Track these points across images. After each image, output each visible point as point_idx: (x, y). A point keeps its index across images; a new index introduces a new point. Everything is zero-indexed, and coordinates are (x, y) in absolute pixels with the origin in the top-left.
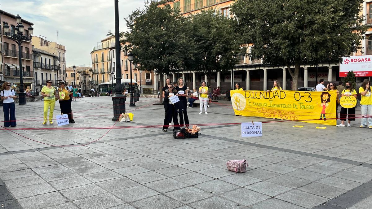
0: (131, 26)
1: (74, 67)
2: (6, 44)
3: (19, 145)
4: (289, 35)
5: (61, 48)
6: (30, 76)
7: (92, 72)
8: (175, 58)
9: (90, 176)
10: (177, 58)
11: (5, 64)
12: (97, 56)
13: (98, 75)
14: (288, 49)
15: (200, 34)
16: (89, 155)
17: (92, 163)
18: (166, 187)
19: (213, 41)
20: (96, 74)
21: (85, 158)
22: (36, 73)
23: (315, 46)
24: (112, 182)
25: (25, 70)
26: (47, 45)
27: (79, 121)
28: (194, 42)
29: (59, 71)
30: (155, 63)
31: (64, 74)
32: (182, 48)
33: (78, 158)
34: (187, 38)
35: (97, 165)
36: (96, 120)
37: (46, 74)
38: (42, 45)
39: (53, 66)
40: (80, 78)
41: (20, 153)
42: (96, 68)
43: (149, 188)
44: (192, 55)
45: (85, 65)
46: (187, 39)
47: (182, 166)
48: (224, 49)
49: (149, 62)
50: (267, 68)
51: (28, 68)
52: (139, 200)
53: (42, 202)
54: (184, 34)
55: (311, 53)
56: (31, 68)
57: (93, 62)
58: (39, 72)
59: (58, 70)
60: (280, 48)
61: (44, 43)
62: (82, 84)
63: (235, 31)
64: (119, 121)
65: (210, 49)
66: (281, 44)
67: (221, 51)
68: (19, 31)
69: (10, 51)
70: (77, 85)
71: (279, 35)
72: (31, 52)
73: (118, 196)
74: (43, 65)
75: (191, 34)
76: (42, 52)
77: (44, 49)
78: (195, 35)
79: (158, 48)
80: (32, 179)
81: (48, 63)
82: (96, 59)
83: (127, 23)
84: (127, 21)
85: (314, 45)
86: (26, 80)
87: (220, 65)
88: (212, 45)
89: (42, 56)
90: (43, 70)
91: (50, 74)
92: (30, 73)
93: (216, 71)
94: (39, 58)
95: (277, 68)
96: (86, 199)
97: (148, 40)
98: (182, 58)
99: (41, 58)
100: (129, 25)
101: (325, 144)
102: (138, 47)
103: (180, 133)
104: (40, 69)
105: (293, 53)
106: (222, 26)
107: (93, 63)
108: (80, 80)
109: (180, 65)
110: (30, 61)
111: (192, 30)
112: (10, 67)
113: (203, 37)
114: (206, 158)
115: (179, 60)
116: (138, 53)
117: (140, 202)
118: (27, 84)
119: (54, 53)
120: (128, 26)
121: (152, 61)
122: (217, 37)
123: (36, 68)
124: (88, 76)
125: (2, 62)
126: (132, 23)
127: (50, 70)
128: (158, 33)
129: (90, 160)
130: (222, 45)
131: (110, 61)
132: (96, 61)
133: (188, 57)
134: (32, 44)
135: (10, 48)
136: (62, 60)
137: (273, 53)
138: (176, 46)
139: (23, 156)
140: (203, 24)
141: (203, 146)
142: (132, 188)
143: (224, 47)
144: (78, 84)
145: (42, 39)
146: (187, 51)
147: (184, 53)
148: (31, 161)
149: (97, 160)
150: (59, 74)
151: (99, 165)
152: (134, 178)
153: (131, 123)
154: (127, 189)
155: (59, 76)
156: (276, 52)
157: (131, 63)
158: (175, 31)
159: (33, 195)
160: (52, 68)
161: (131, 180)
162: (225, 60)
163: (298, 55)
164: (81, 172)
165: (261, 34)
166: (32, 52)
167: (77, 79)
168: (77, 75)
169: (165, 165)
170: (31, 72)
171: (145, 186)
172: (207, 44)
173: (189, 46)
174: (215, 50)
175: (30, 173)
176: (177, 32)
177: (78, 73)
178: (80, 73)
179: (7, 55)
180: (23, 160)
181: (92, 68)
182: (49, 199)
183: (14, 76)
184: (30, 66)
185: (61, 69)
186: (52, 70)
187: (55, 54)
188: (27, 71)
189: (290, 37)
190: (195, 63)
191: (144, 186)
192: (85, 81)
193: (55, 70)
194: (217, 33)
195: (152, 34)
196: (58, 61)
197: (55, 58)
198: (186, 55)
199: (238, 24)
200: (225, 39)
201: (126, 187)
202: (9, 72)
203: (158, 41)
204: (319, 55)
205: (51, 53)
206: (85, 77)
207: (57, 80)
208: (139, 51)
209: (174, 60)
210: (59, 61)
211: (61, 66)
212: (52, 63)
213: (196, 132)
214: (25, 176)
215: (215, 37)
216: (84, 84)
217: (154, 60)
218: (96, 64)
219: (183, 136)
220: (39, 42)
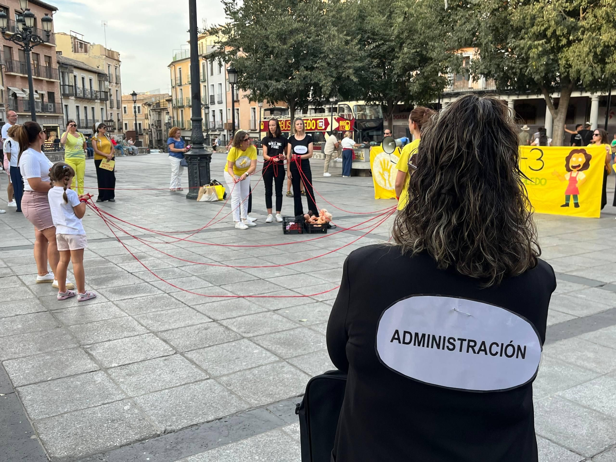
0: (234, 14)
1: (134, 94)
2: (7, 49)
3: (11, 237)
4: (546, 30)
5: (111, 56)
6: (55, 112)
7: (172, 103)
8: (316, 77)
9: (110, 291)
10: (322, 76)
11: (8, 88)
12: (180, 71)
13: (182, 111)
14: (544, 60)
15: (371, 27)
16: (121, 257)
17: (120, 269)
18: (228, 312)
19: (399, 42)
20: (180, 107)
21: (113, 261)
22: (66, 106)
23: (599, 53)
24: (141, 301)
25: (46, 99)
26: (86, 51)
27: (127, 199)
28: (357, 44)
29: (108, 102)
30: (279, 87)
31: (118, 108)
32: (331, 57)
33: (100, 262)
34: (341, 36)
35: (128, 274)
36: (157, 198)
37: (85, 108)
38: (75, 51)
39: (97, 91)
40: (150, 115)
41: (8, 250)
42: (179, 97)
43: (198, 312)
44: (351, 71)
45: (159, 89)
46: (341, 39)
47: (272, 280)
48: (418, 58)
49: (267, 86)
50: (515, 98)
51: (51, 95)
52: (173, 329)
53: (20, 326)
54: (336, 28)
55: (592, 67)
56: (56, 95)
57: (174, 84)
58: (72, 103)
59: (106, 99)
60: (528, 58)
61: (79, 46)
62: (155, 127)
63: (440, 21)
64: (198, 200)
65: (391, 57)
66: (530, 48)
67: (413, 63)
68: (25, 25)
69: (15, 63)
70: (144, 130)
71: (528, 29)
72: (55, 66)
73: (142, 321)
74: (78, 90)
75: (352, 27)
76: (76, 65)
77: (80, 58)
78: (361, 30)
79: (285, 56)
80: (15, 292)
81: (87, 86)
82: (179, 78)
83: (225, 7)
84: (226, 4)
85: (599, 50)
86: (48, 120)
87: (410, 91)
88: (394, 50)
89: (76, 72)
90: (78, 99)
91: (93, 108)
92: (54, 106)
93: (403, 103)
94: (72, 76)
95: (534, 97)
96: (89, 325)
97: (265, 41)
98: (332, 76)
99: (75, 76)
100: (230, 11)
101: (561, 248)
102: (247, 54)
103: (294, 223)
104: (73, 98)
105: (554, 68)
106: (413, 12)
107: (173, 87)
108: (150, 120)
109: (327, 89)
110: (53, 82)
111: (353, 21)
112: (18, 95)
113: (377, 35)
114: (322, 267)
115: (325, 79)
116: (246, 67)
117: (174, 331)
118: (50, 127)
119: (98, 67)
120: (228, 12)
121: (274, 83)
122: (406, 34)
123: (66, 96)
124: (165, 112)
125: (3, 85)
126: (236, 7)
127: (91, 100)
128: (284, 27)
129: (119, 265)
130: (414, 51)
131: (205, 81)
132: (178, 82)
133: (343, 75)
134: (57, 49)
135: (16, 56)
136: (114, 81)
137: (513, 68)
138: (321, 53)
139: (12, 255)
140: (379, 7)
141: (328, 247)
142: (170, 312)
143: (419, 54)
144: (147, 127)
145: (75, 38)
146: (341, 64)
147: (337, 67)
148: (22, 264)
149: (133, 266)
150: (108, 108)
151: (131, 273)
152: (181, 296)
153: (219, 204)
154: (162, 312)
155: (109, 113)
156: (521, 66)
157: (233, 88)
158: (319, 21)
159: (9, 315)
160: (96, 96)
161: (173, 299)
162: (421, 82)
163: (566, 71)
164: (97, 285)
165: (491, 28)
166: (58, 65)
167: (146, 118)
168: (146, 110)
169: (245, 276)
170: (56, 105)
171: (193, 309)
172: (385, 47)
173: (348, 53)
174: (400, 60)
175: (15, 282)
176: (323, 25)
177: (145, 107)
178: (149, 105)
179: (10, 72)
180: (9, 261)
181: (171, 96)
182: (31, 322)
183: (25, 111)
184: (53, 93)
185: (112, 98)
186: (96, 101)
187: (100, 68)
188: (49, 102)
189: (549, 33)
190: (359, 87)
191: (191, 309)
192: (159, 121)
193: (103, 101)
194: (407, 25)
195: (273, 30)
196: (106, 83)
197: (101, 76)
198: (341, 71)
199: (446, 7)
200: (422, 37)
201: (160, 309)
202: (16, 103)
203: (285, 44)
204: (608, 72)
205: (94, 67)
206: (159, 114)
207: (105, 119)
208: (248, 63)
209: (316, 80)
210: (109, 82)
211: (113, 92)
212: (95, 87)
213: (324, 222)
214: (6, 287)
215: (403, 33)
216: (157, 127)
217: (277, 81)
218: (178, 88)
219: (300, 229)
220: (71, 46)
